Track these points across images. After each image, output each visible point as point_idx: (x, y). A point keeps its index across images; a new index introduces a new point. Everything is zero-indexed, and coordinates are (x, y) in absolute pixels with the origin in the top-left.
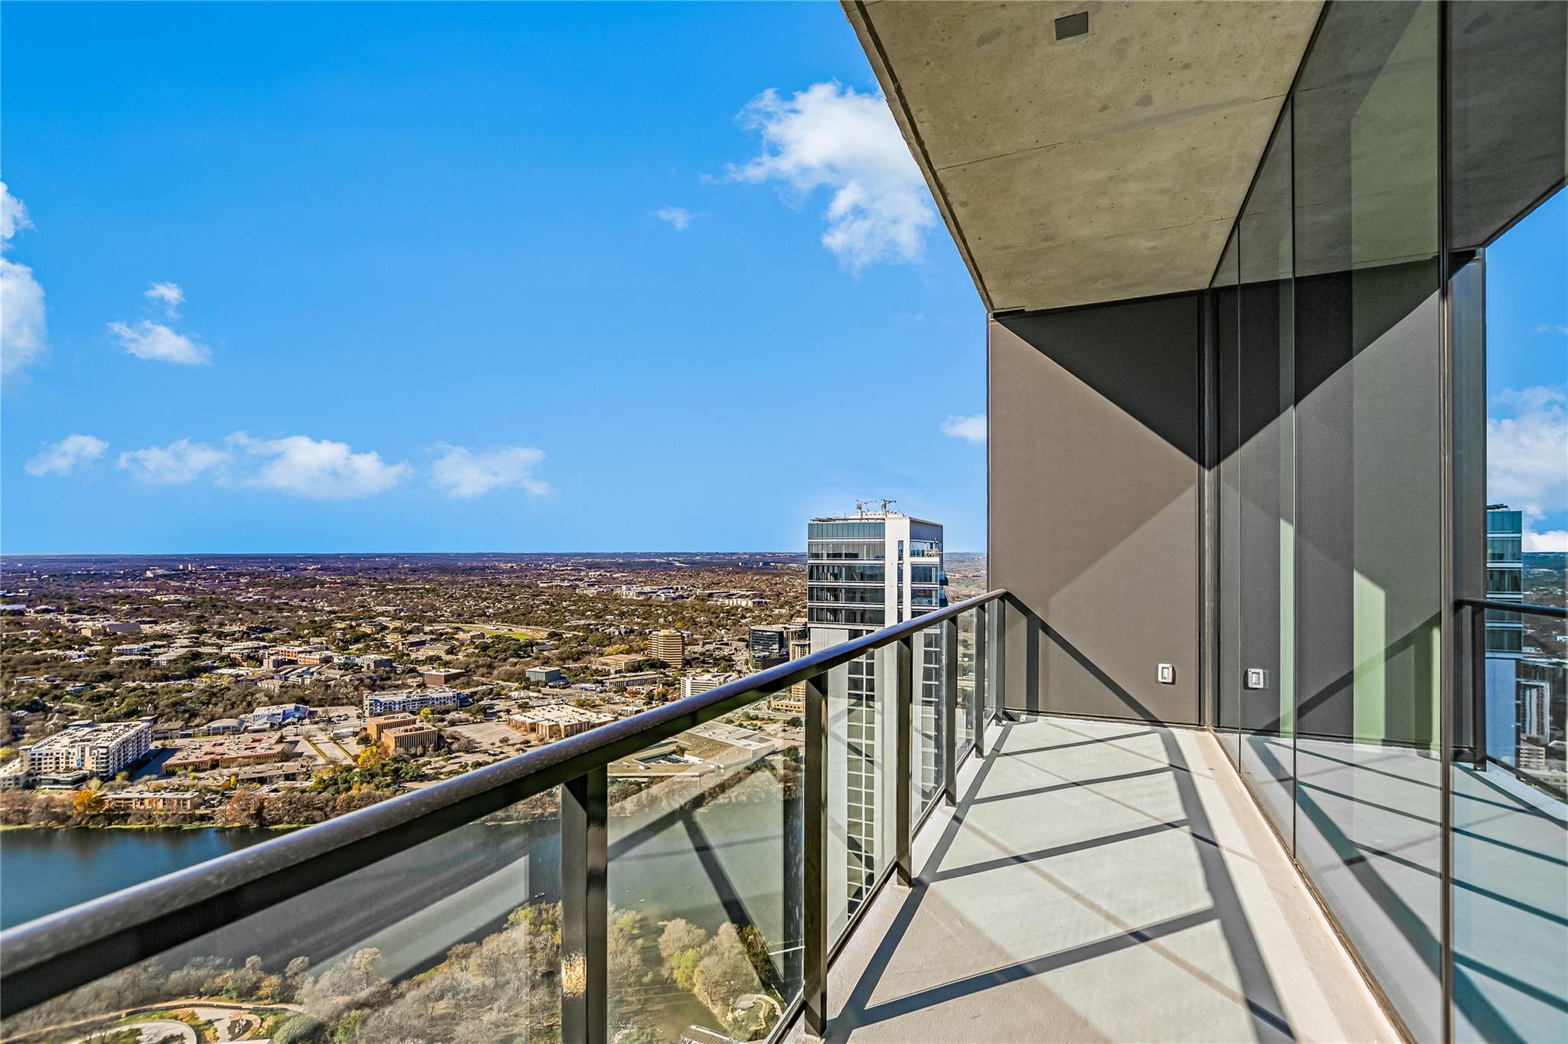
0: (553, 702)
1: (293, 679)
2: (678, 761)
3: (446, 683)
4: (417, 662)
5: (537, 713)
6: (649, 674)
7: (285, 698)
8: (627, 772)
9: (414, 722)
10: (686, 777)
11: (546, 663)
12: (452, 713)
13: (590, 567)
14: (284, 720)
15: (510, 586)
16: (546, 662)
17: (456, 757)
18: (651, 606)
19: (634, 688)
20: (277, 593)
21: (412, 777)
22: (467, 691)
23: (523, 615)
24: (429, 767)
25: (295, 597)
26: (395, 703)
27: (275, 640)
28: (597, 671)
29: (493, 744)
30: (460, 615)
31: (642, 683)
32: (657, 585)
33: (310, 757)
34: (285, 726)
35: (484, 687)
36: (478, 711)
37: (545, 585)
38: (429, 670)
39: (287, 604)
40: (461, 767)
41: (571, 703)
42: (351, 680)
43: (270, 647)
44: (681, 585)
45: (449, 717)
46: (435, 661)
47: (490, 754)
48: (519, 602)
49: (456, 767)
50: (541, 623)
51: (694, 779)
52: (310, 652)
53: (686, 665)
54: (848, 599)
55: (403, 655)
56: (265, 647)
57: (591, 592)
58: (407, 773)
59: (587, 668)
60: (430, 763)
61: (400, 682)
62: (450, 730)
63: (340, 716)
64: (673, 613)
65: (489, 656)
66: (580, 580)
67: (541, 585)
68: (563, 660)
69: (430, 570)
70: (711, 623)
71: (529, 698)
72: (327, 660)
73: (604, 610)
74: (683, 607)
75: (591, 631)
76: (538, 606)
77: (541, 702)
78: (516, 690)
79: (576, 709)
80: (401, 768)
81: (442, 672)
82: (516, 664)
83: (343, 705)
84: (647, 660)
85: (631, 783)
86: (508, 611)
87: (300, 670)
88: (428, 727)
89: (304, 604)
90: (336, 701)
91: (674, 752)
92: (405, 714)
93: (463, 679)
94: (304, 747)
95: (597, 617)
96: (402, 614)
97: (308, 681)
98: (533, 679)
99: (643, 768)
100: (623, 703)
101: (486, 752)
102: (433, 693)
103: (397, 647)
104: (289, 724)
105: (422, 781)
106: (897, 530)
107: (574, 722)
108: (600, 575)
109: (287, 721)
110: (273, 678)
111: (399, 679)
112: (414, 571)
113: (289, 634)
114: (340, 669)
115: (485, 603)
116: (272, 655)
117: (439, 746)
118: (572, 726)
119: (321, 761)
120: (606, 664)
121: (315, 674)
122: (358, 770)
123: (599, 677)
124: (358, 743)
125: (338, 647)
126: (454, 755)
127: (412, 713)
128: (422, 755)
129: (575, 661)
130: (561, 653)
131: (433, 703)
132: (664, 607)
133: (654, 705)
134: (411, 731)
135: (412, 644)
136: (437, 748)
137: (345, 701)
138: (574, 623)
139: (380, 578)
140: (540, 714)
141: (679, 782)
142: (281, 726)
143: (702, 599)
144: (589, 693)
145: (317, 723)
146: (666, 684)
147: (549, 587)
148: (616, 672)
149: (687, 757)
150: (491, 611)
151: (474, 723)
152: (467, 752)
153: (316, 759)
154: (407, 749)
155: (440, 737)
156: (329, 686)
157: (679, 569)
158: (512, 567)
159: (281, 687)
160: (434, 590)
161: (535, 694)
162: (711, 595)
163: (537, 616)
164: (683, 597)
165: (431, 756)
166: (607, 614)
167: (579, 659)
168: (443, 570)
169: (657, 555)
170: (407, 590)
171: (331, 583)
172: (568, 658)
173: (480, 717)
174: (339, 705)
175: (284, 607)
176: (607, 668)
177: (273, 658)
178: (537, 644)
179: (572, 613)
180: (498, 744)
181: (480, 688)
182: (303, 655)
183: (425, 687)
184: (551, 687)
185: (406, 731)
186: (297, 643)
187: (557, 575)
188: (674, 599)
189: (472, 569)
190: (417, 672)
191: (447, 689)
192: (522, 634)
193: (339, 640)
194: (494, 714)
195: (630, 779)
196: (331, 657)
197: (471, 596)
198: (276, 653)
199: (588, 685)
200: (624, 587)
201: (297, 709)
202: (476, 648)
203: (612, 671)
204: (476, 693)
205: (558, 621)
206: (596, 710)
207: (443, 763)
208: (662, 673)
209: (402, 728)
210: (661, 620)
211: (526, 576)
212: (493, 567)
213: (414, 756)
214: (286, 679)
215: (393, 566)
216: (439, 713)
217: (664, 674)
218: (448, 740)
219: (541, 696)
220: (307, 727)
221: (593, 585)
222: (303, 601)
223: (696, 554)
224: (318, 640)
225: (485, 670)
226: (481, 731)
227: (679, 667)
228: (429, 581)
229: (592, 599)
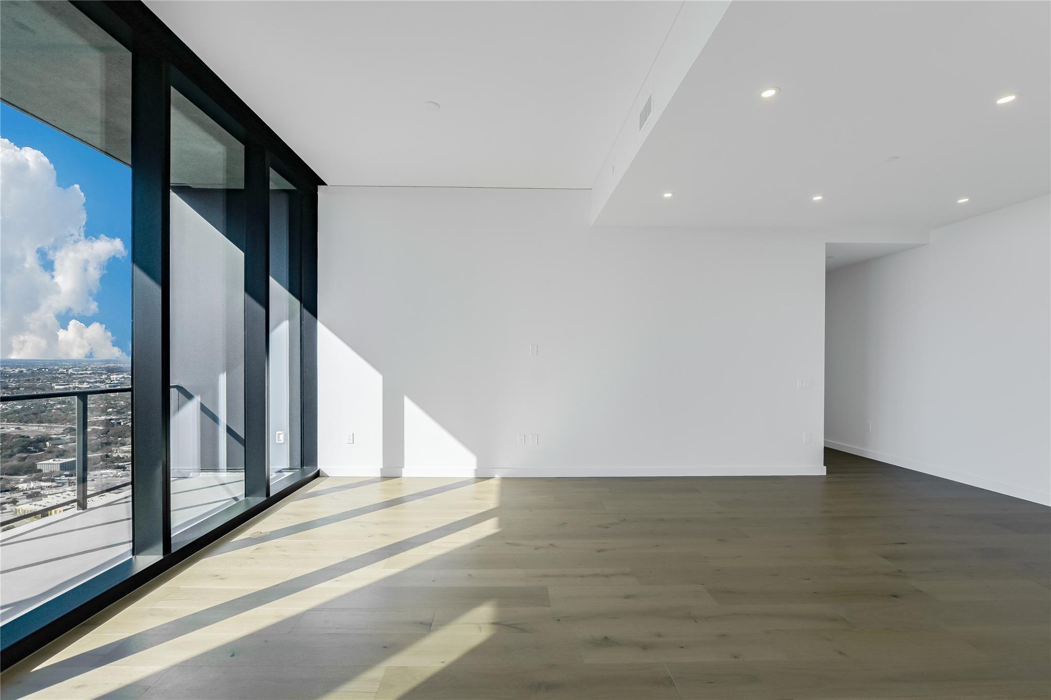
0: (69, 489)
15: (18, 388)
16: (61, 454)
23: (35, 414)
50: (56, 421)
59: (107, 456)
66: (101, 382)
71: (42, 488)
75: (113, 425)
76: (54, 405)
77: (54, 491)
78: (25, 482)
82: (24, 459)
95: (118, 412)
98: (45, 471)
108: (123, 378)
178: (51, 439)
187: (75, 379)
192: (33, 431)
211: (39, 379)
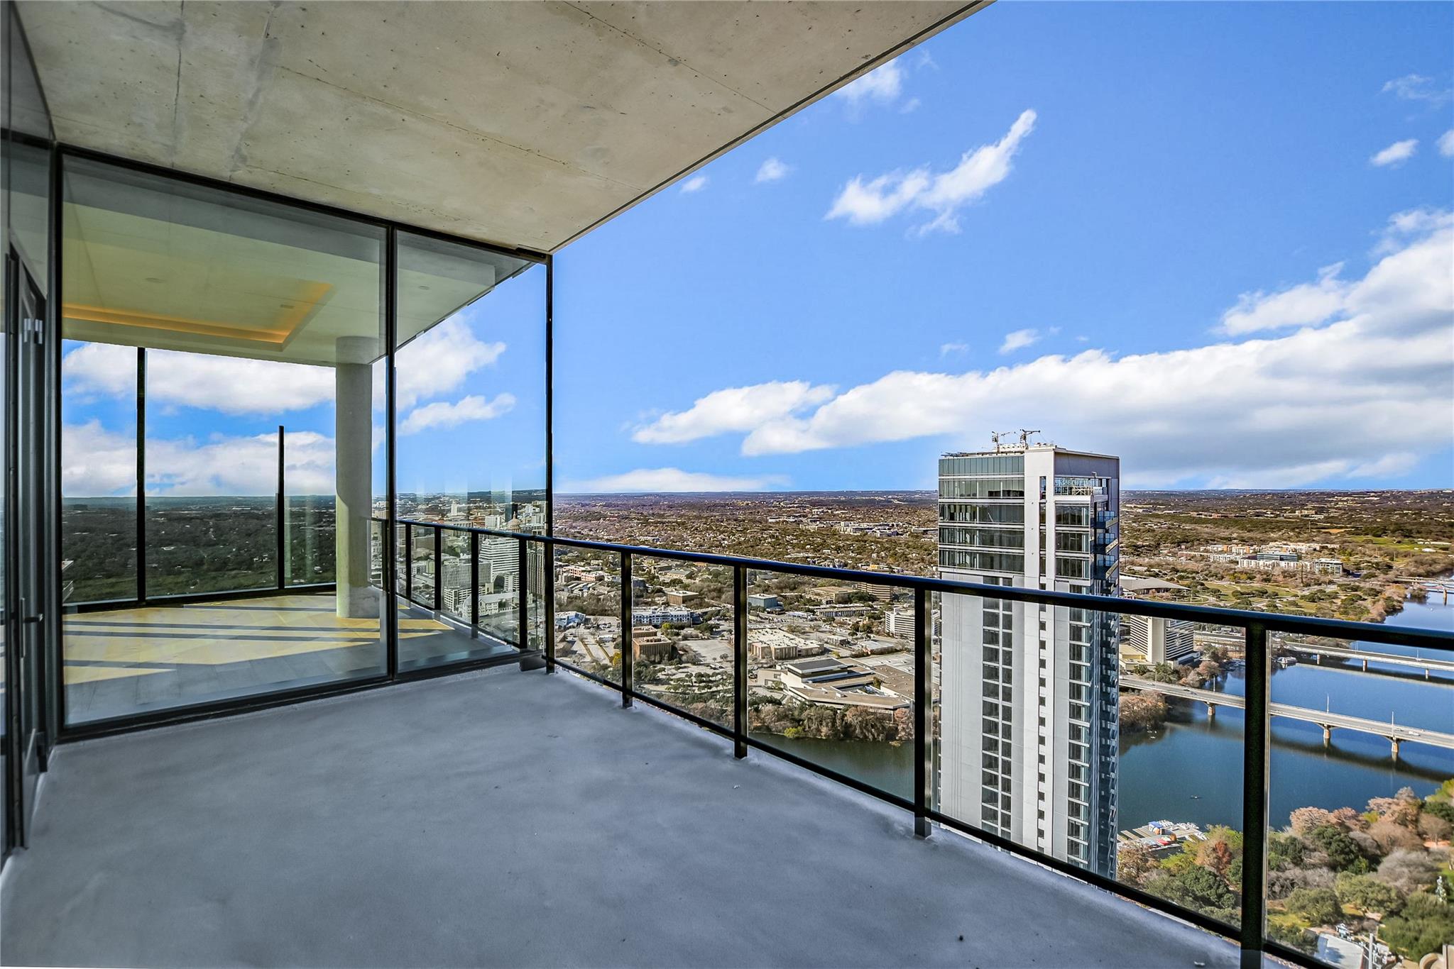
1: (576, 592)
2: (873, 693)
3: (683, 602)
4: (664, 584)
5: (754, 635)
6: (858, 606)
7: (570, 607)
8: (824, 697)
9: (655, 634)
10: (879, 708)
11: (767, 591)
12: (686, 629)
13: (814, 504)
14: (568, 624)
17: (685, 667)
18: (865, 541)
19: (841, 619)
20: (574, 524)
21: (650, 680)
22: (699, 611)
24: (663, 673)
25: (586, 527)
26: (644, 618)
27: (568, 561)
28: (810, 601)
29: (715, 659)
30: (701, 545)
31: (850, 614)
32: (874, 521)
33: (581, 655)
34: (568, 628)
35: (714, 608)
36: (706, 629)
37: (774, 520)
38: (672, 591)
39: (579, 533)
40: (687, 676)
41: (783, 628)
42: (614, 596)
43: (564, 566)
44: (898, 522)
45: (683, 632)
46: (678, 584)
47: (712, 668)
48: (749, 536)
49: (683, 675)
51: (887, 712)
52: (590, 571)
53: (894, 599)
54: (983, 543)
55: (654, 577)
56: (561, 566)
57: (813, 527)
58: (646, 677)
60: (664, 670)
61: (650, 600)
62: (682, 643)
63: (605, 624)
64: (887, 548)
65: (720, 582)
67: (770, 520)
68: (781, 589)
69: (682, 506)
70: (923, 560)
72: (600, 579)
73: (822, 544)
74: (896, 544)
79: (787, 635)
80: (642, 672)
81: (681, 593)
83: (608, 615)
84: (856, 593)
85: (827, 708)
86: (740, 543)
87: (581, 585)
88: (666, 640)
89: (591, 533)
90: (604, 613)
91: (871, 683)
92: (651, 627)
93: (696, 601)
94: (578, 647)
96: (658, 543)
97: (585, 595)
99: (839, 696)
100: (830, 632)
101: (708, 665)
102: (672, 611)
103: (651, 570)
104: (570, 627)
105: (657, 684)
106: (1039, 466)
107: (783, 646)
109: (570, 625)
110: (563, 590)
111: (649, 598)
112: (670, 507)
113: (577, 556)
114: (608, 586)
115: (722, 536)
116: (565, 572)
117: (673, 655)
118: (781, 649)
119: (588, 659)
120: (818, 594)
121: (591, 589)
122: (611, 669)
123: (810, 606)
124: (615, 648)
125: (609, 567)
126: (683, 665)
127: (656, 626)
128: (659, 663)
129: (793, 589)
130: (780, 582)
131: (672, 619)
132: (878, 542)
133: (859, 636)
134: (651, 641)
135: (661, 569)
136: (671, 658)
137: (610, 612)
138: (793, 556)
139: (645, 513)
140: (756, 636)
141: (872, 713)
142: (566, 628)
143: (916, 536)
144: (801, 621)
145: (589, 628)
146: (873, 617)
147: (777, 523)
148: (827, 603)
149: (883, 689)
150: (726, 542)
151: (702, 639)
152: (694, 664)
153: (584, 657)
154: (648, 657)
155: (674, 649)
156: (600, 599)
157: (897, 506)
158: (748, 504)
159: (568, 598)
160: (683, 523)
161: (754, 618)
162: (925, 532)
163: (763, 548)
164: (898, 534)
165: (666, 665)
166: (824, 548)
167: (795, 588)
168: (692, 506)
169: (877, 493)
170: (664, 523)
171: (611, 517)
172: (786, 587)
173: (707, 634)
174: (606, 615)
175: (578, 535)
176: (819, 598)
177: (565, 574)
179: (794, 546)
180: (719, 659)
181: (710, 609)
182: (584, 574)
183: (669, 605)
184: (769, 613)
185: (648, 641)
186: (582, 564)
188: (889, 535)
189: (715, 505)
190: (664, 592)
191: (683, 609)
193: (611, 563)
194: (719, 632)
195: (827, 705)
196: (603, 576)
197: (711, 529)
198: (567, 571)
199: (800, 613)
200: (842, 523)
201: (577, 616)
202: (710, 574)
203: (824, 602)
204: (706, 613)
205: (780, 553)
206: (804, 637)
207: (674, 671)
208: (869, 606)
209: (645, 639)
210: (874, 555)
212: (733, 505)
213: (653, 663)
214: (572, 592)
215: (656, 503)
216: (676, 628)
217: (872, 607)
218: (681, 652)
219: (759, 619)
220: (582, 630)
221: (815, 521)
222: (591, 530)
223: (916, 493)
224: (596, 562)
225: (715, 594)
226: (706, 647)
227: (887, 601)
228: (681, 516)
229: (813, 535)
